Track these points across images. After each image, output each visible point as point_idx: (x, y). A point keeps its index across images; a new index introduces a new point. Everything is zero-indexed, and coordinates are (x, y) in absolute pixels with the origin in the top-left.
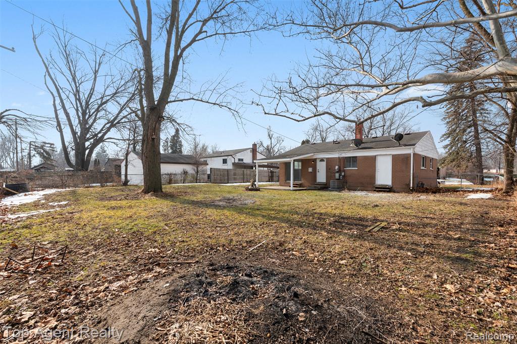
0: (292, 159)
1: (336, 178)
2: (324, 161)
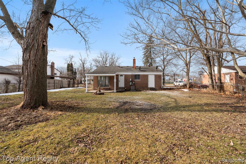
0: (115, 75)
1: (130, 85)
2: (123, 76)
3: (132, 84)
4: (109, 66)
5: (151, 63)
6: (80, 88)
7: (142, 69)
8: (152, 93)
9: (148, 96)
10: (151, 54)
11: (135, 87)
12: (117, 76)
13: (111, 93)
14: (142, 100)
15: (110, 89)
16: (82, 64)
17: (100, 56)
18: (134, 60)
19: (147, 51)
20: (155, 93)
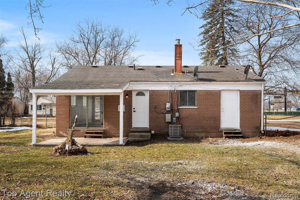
0: (120, 91)
1: (167, 121)
2: (144, 95)
3: (172, 119)
4: (103, 65)
5: (224, 58)
6: (19, 129)
7: (201, 76)
8: (237, 149)
9: (229, 159)
10: (223, 32)
11: (182, 127)
12: (128, 94)
13: (110, 148)
14: (213, 179)
15: (105, 135)
16: (28, 60)
17: (78, 39)
18: (178, 48)
19: (212, 24)
20: (247, 149)
